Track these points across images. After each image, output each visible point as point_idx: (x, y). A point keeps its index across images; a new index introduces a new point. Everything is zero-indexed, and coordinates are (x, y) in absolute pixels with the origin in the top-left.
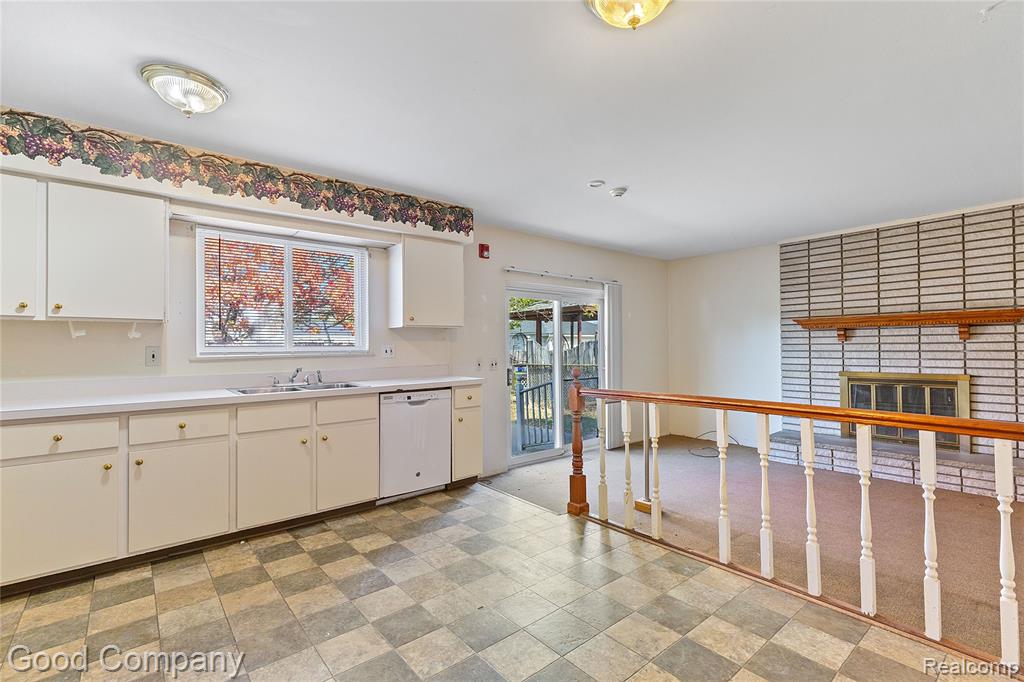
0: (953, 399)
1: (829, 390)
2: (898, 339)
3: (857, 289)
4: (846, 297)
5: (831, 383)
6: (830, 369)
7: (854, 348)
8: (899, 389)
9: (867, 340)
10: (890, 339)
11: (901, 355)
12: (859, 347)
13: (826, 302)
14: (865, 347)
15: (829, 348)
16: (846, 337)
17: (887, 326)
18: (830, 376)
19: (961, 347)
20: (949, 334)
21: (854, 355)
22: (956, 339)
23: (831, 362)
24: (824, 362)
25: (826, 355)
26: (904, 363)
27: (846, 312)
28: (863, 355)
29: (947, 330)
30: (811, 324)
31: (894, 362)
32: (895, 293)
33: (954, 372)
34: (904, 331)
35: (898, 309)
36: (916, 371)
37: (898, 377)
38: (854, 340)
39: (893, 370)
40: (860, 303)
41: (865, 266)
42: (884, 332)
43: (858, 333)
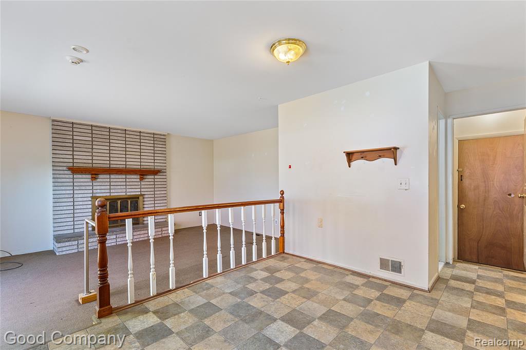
0: (137, 204)
1: (85, 207)
2: (118, 180)
3: (100, 155)
4: (94, 158)
5: (86, 203)
6: (86, 195)
7: (98, 184)
8: (119, 202)
9: (104, 180)
10: (115, 180)
11: (119, 187)
12: (101, 184)
13: (83, 159)
14: (103, 184)
15: (85, 184)
16: (95, 178)
17: (113, 174)
18: (85, 199)
19: (139, 183)
20: (135, 178)
21: (98, 187)
22: (138, 180)
23: (86, 192)
24: (82, 192)
25: (83, 188)
26: (120, 191)
27: (94, 165)
28: (102, 187)
29: (135, 176)
30: (75, 170)
31: (116, 191)
32: (117, 159)
33: (137, 193)
34: (120, 177)
35: (118, 166)
36: (124, 194)
37: (118, 197)
38: (98, 180)
39: (116, 194)
40: (101, 161)
41: (104, 144)
42: (112, 176)
43: (101, 176)
